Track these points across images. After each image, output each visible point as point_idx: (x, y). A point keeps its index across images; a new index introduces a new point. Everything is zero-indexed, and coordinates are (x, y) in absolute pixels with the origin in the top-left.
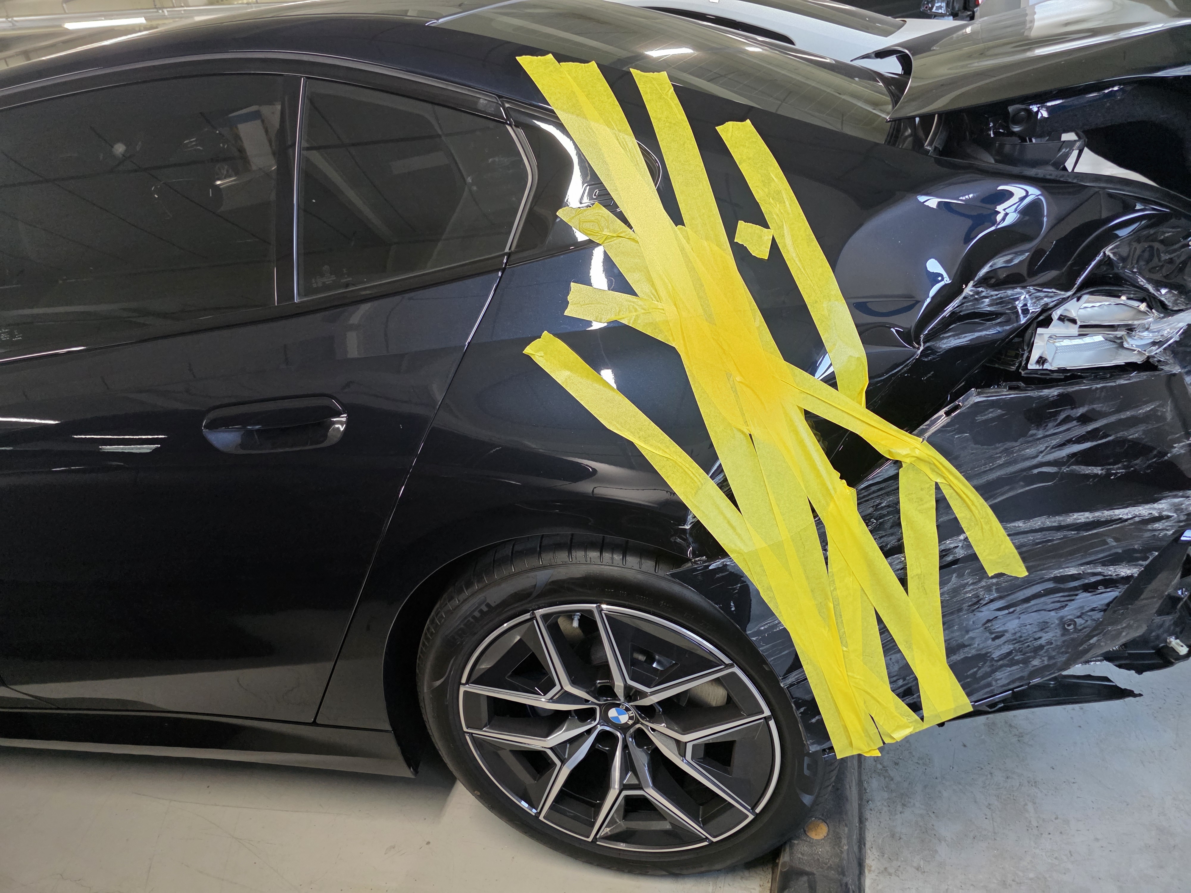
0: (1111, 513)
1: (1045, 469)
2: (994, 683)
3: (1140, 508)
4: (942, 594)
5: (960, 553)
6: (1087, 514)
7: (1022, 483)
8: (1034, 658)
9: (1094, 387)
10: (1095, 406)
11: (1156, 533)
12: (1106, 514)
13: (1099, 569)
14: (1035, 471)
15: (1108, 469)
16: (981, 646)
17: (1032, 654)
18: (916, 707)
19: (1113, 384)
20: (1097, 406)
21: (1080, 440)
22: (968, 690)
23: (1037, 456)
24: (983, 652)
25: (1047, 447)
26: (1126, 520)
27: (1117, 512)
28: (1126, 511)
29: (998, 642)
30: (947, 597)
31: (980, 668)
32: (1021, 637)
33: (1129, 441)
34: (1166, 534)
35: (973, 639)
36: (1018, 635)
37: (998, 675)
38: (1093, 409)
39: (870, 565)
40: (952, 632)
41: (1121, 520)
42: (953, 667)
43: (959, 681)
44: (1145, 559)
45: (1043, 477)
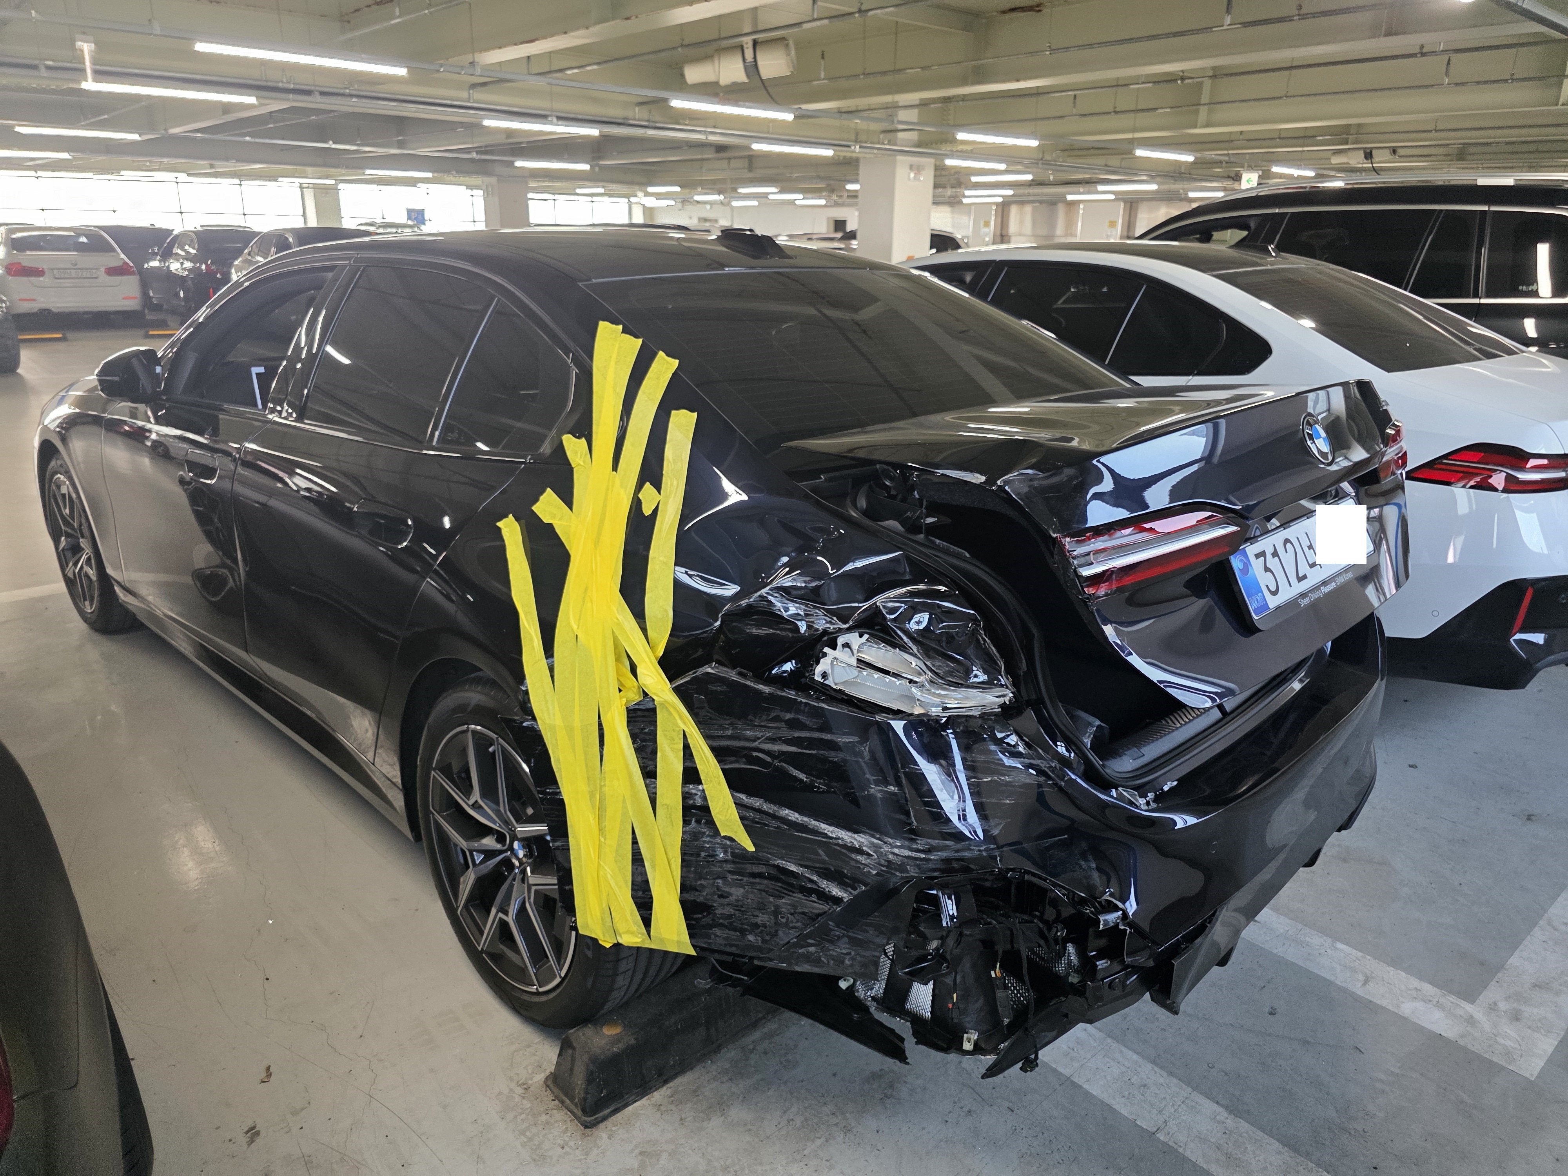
0: (816, 823)
1: (761, 755)
2: (713, 937)
3: (843, 832)
4: (684, 833)
5: (699, 802)
6: (797, 815)
7: (744, 760)
8: (750, 933)
9: (800, 699)
10: (800, 717)
11: (862, 867)
12: (813, 823)
13: (815, 878)
14: (755, 754)
15: (812, 780)
16: (709, 897)
17: (749, 928)
18: (647, 922)
19: (816, 704)
20: (803, 718)
21: (788, 742)
22: (692, 931)
23: (755, 741)
24: (709, 903)
25: (762, 736)
26: (831, 838)
27: (823, 826)
28: (832, 828)
29: (722, 900)
30: (687, 837)
31: (704, 917)
32: (742, 906)
33: (832, 762)
34: (869, 872)
35: (703, 886)
36: (740, 903)
37: (717, 931)
38: (798, 719)
39: (630, 775)
40: (689, 871)
41: (825, 835)
42: (683, 903)
43: (686, 920)
44: (855, 889)
45: (758, 761)
